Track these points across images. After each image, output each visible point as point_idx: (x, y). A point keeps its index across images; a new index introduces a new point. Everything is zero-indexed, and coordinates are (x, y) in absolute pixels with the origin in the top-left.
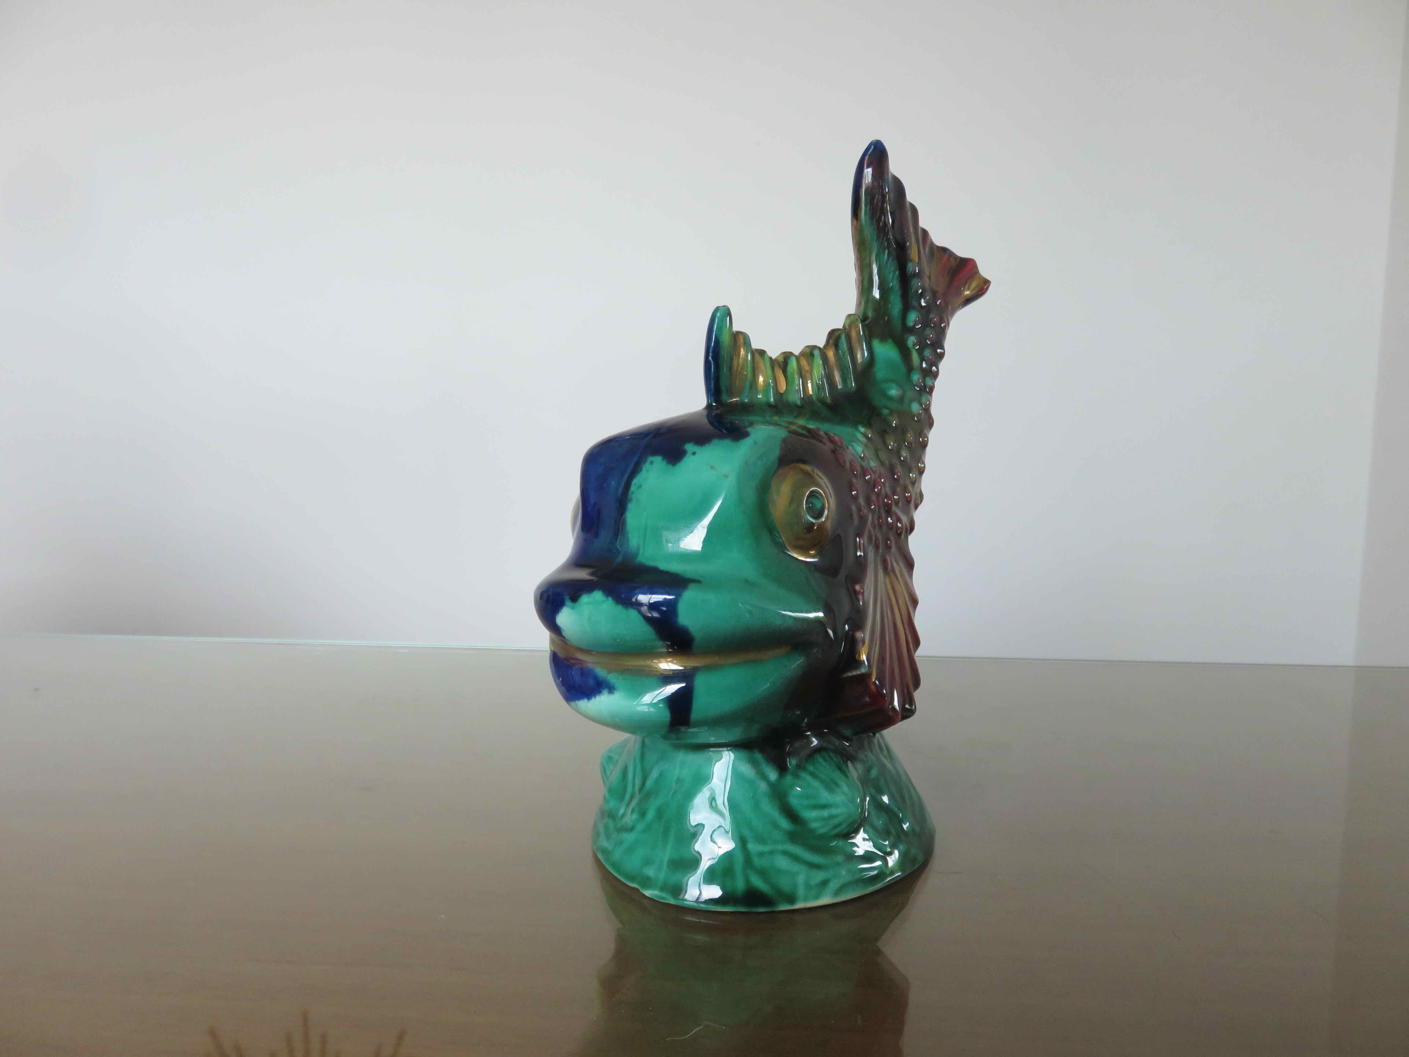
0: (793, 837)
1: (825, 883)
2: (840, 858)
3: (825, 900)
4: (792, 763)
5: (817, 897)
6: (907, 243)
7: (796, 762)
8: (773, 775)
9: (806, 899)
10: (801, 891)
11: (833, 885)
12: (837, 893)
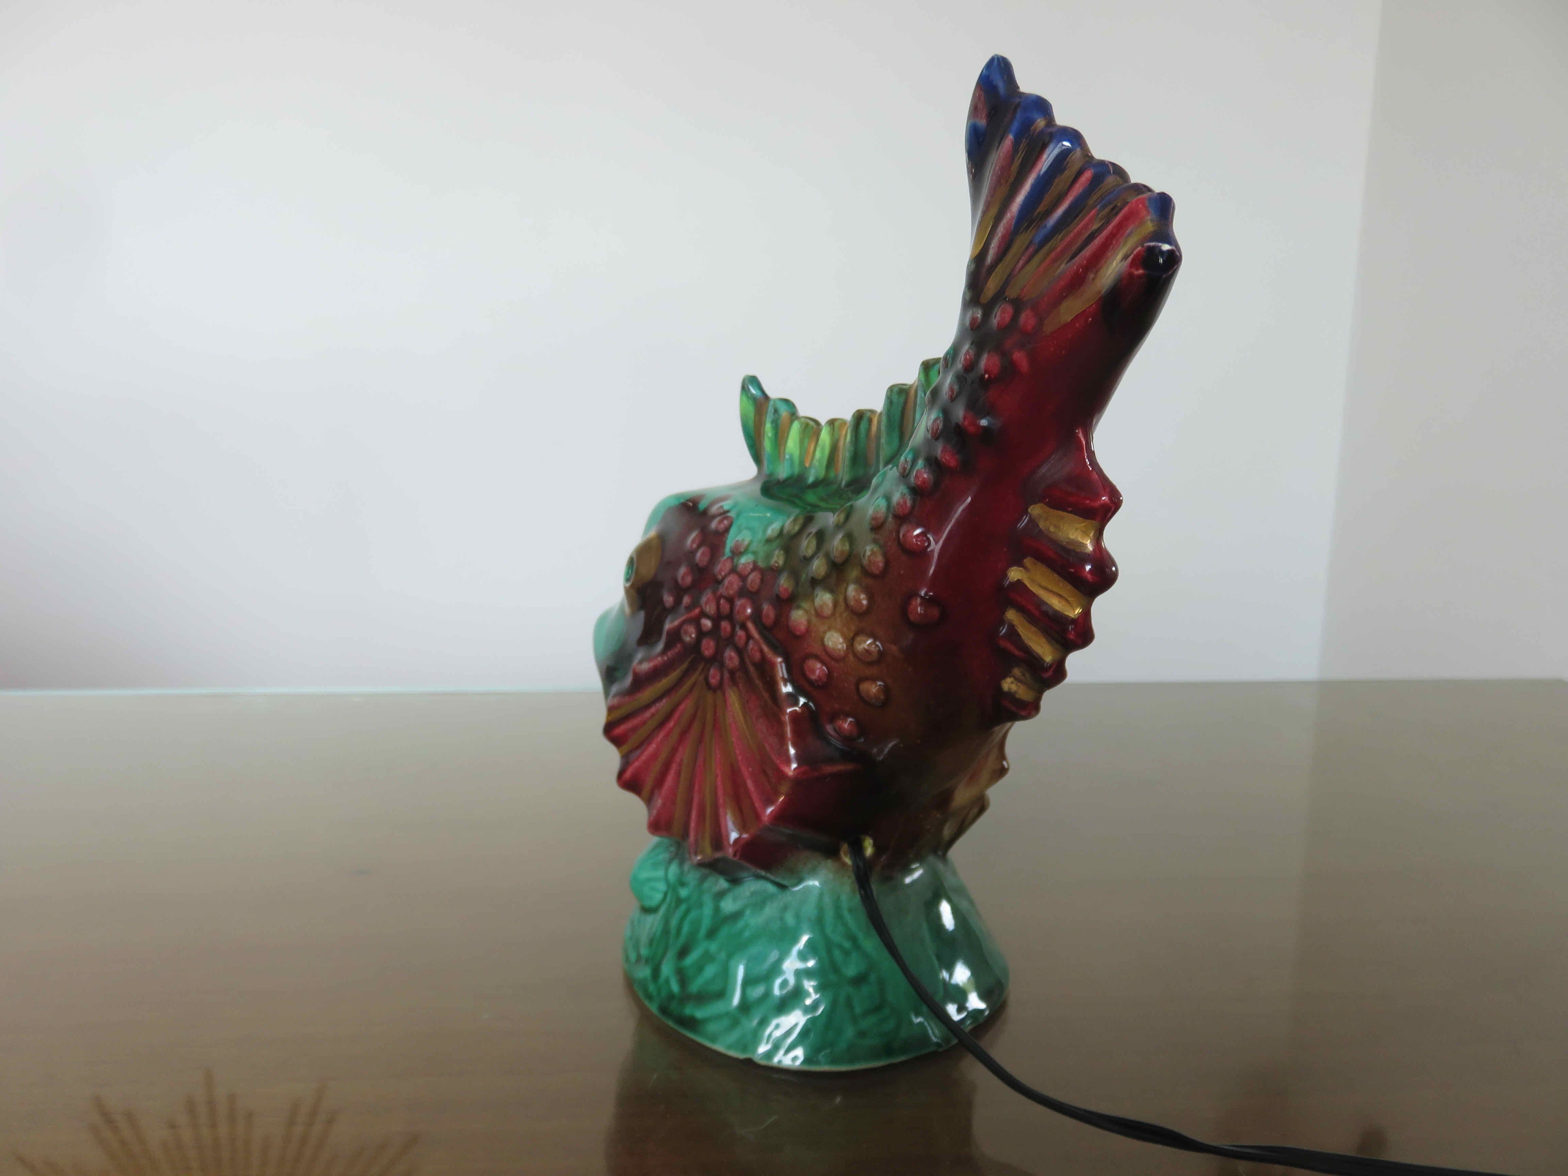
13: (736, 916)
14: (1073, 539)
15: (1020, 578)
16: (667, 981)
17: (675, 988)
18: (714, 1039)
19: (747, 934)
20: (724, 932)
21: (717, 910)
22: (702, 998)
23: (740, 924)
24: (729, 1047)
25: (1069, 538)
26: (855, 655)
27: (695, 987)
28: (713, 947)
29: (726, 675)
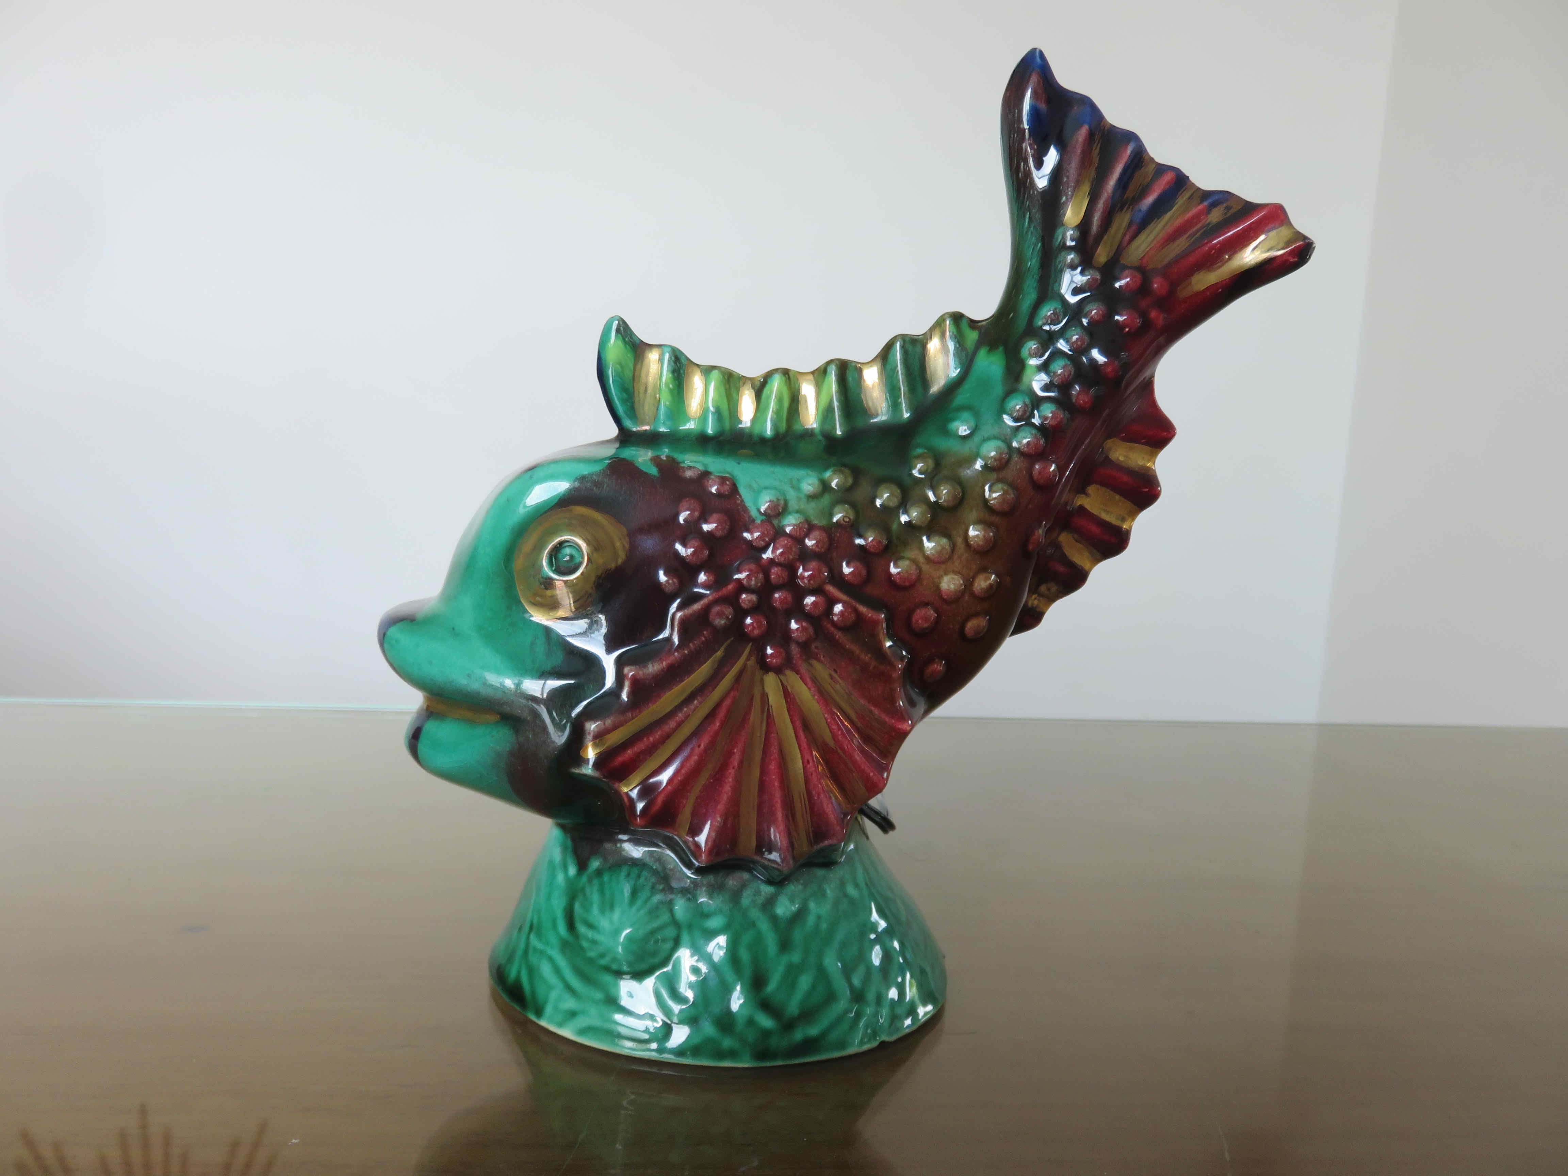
0: (565, 946)
1: (573, 1014)
2: (599, 995)
3: (567, 1033)
4: (595, 864)
5: (560, 1025)
6: (1062, 198)
7: (599, 865)
8: (572, 870)
9: (550, 1021)
10: (548, 1010)
11: (581, 1022)
12: (582, 1032)
13: (799, 916)
14: (1142, 465)
15: (1081, 503)
16: (751, 1022)
17: (766, 1022)
18: (842, 1045)
19: (824, 926)
20: (798, 935)
21: (774, 919)
22: (808, 1015)
23: (811, 920)
24: (862, 1043)
25: (1139, 465)
26: (972, 594)
27: (793, 1008)
28: (796, 957)
29: (795, 650)
